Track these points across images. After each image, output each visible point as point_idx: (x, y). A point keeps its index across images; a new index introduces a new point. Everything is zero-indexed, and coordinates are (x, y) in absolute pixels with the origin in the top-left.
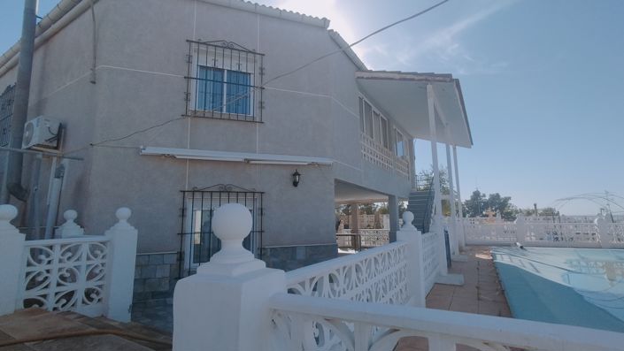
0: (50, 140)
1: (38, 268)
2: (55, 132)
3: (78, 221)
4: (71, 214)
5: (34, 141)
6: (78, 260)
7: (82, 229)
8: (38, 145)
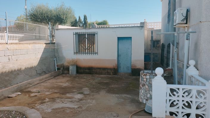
0: (183, 20)
1: (173, 98)
2: (185, 15)
3: (196, 66)
4: (192, 62)
5: (177, 22)
6: (191, 97)
7: (198, 71)
8: (179, 24)
